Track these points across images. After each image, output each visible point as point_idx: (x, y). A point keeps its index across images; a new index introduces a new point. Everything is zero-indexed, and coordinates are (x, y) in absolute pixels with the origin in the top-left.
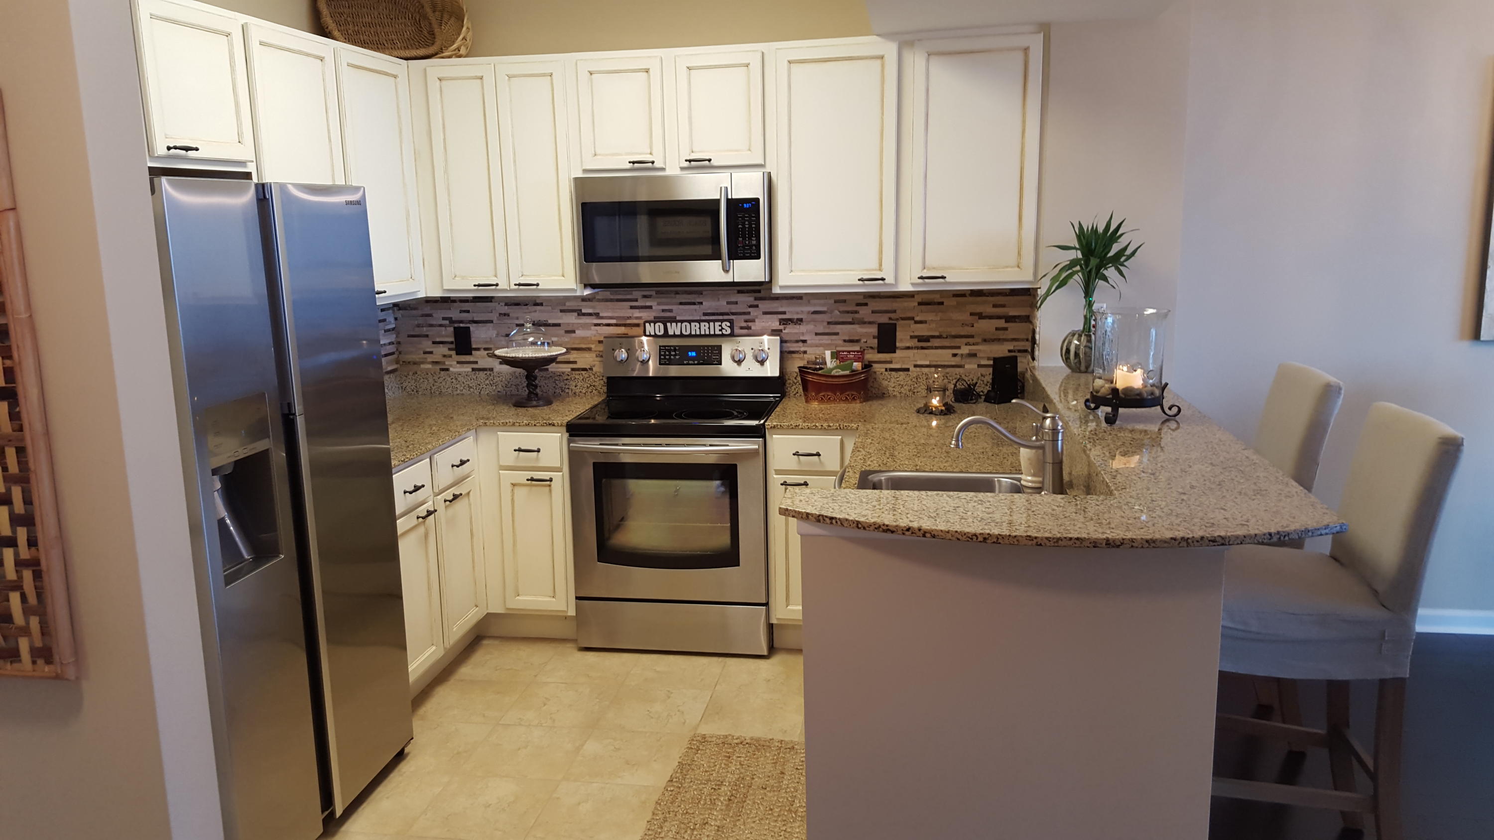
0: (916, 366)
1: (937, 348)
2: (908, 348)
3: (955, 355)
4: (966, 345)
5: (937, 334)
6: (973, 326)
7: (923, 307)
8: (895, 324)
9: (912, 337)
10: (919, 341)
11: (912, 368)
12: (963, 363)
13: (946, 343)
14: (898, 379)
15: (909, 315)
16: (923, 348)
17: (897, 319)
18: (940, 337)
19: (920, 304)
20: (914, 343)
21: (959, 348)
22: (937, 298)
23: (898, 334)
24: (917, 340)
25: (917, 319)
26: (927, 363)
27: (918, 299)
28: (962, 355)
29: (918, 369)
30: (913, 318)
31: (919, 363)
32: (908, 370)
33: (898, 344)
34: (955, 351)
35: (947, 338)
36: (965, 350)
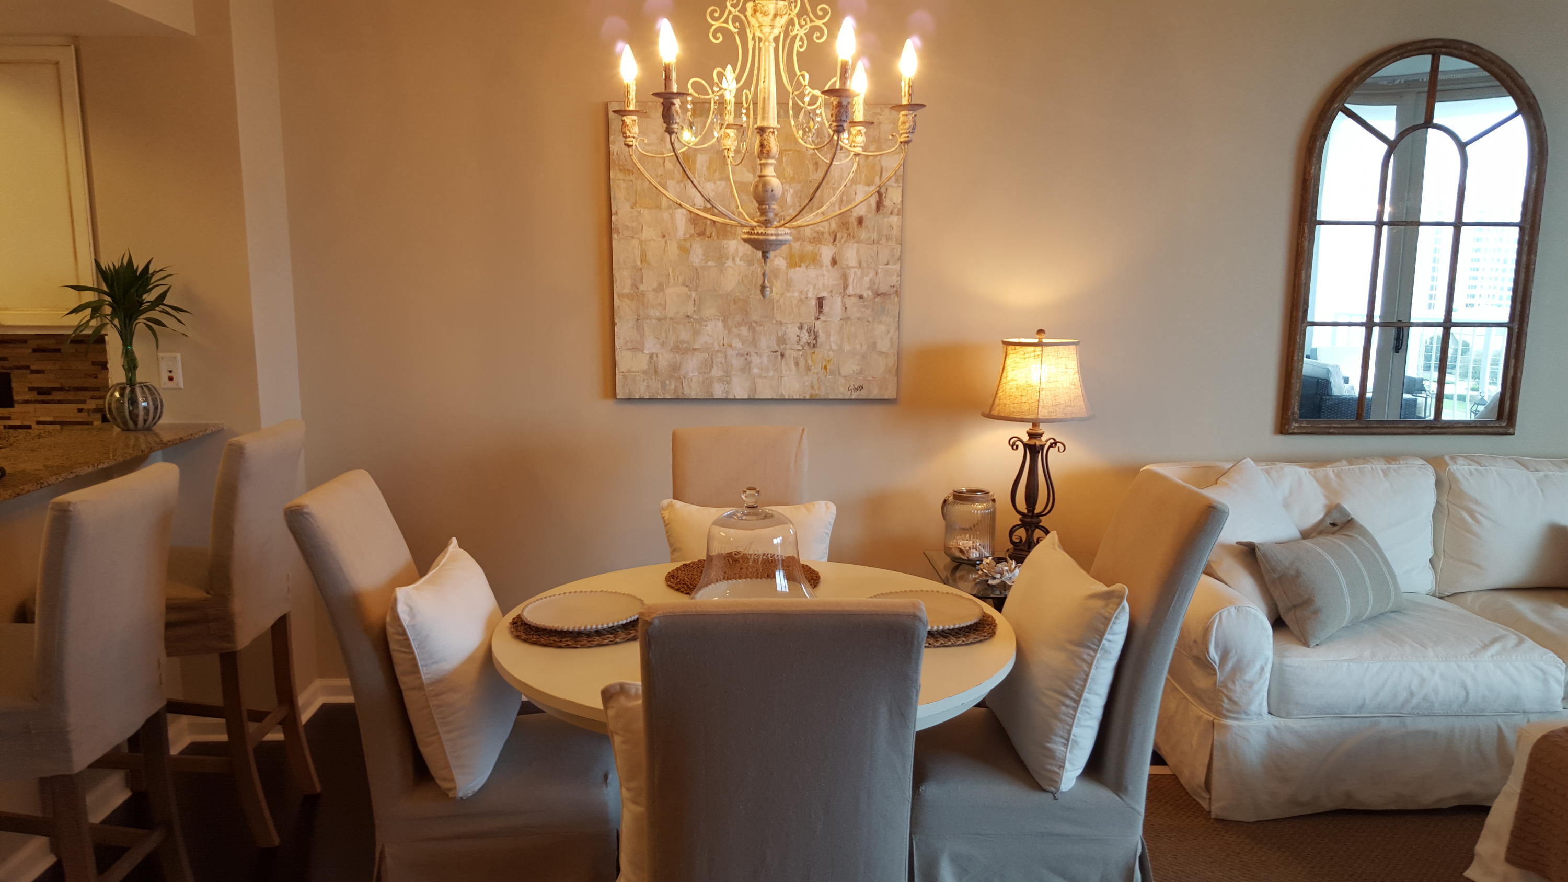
0: (39, 423)
1: (60, 402)
2: (27, 402)
3: (80, 410)
4: (92, 399)
5: (57, 385)
6: (97, 377)
7: (38, 354)
8: (9, 374)
9: (31, 389)
10: (39, 394)
11: (34, 426)
12: (91, 420)
13: (70, 396)
14: (18, 438)
15: (23, 363)
16: (43, 402)
17: (10, 368)
18: (61, 389)
19: (35, 351)
20: (32, 396)
21: (84, 402)
22: (51, 344)
23: (13, 385)
24: (36, 392)
25: (34, 368)
26: (51, 419)
27: (33, 344)
28: (89, 410)
29: (41, 426)
30: (28, 367)
31: (42, 419)
32: (29, 427)
33: (16, 398)
34: (81, 406)
35: (68, 390)
36: (91, 404)
